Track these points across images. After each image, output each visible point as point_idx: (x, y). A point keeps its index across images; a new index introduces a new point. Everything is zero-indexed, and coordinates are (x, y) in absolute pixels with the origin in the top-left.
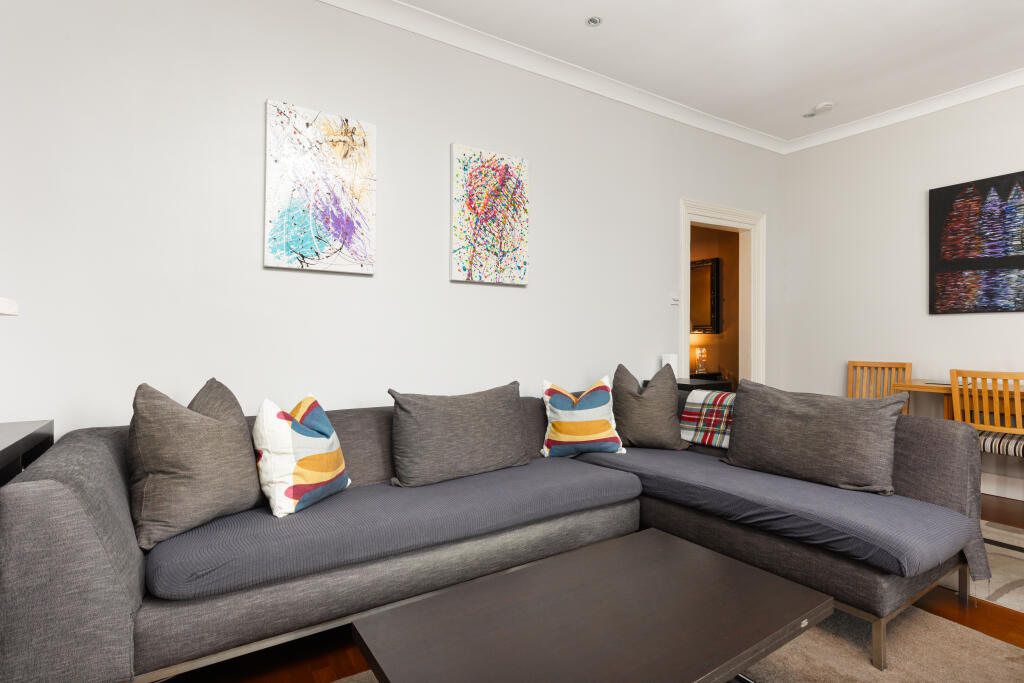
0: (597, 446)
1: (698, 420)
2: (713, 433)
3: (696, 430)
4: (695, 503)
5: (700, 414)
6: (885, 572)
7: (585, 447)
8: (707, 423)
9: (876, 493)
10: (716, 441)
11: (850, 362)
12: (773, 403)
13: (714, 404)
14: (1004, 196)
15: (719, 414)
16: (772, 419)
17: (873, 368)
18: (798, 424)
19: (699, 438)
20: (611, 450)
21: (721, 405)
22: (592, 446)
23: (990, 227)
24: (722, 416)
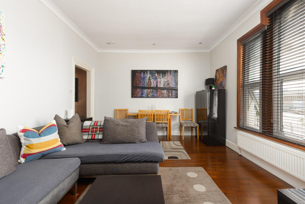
0: (54, 150)
1: (89, 132)
2: (95, 135)
3: (88, 135)
4: (104, 161)
5: (89, 129)
6: (157, 162)
7: (46, 153)
8: (92, 132)
9: (144, 142)
10: (96, 137)
11: (115, 109)
12: (117, 123)
13: (94, 125)
14: (144, 74)
15: (96, 128)
16: (118, 128)
17: (120, 110)
18: (125, 128)
19: (90, 137)
20: (59, 150)
21: (96, 125)
22: (51, 151)
23: (142, 80)
24: (98, 129)
